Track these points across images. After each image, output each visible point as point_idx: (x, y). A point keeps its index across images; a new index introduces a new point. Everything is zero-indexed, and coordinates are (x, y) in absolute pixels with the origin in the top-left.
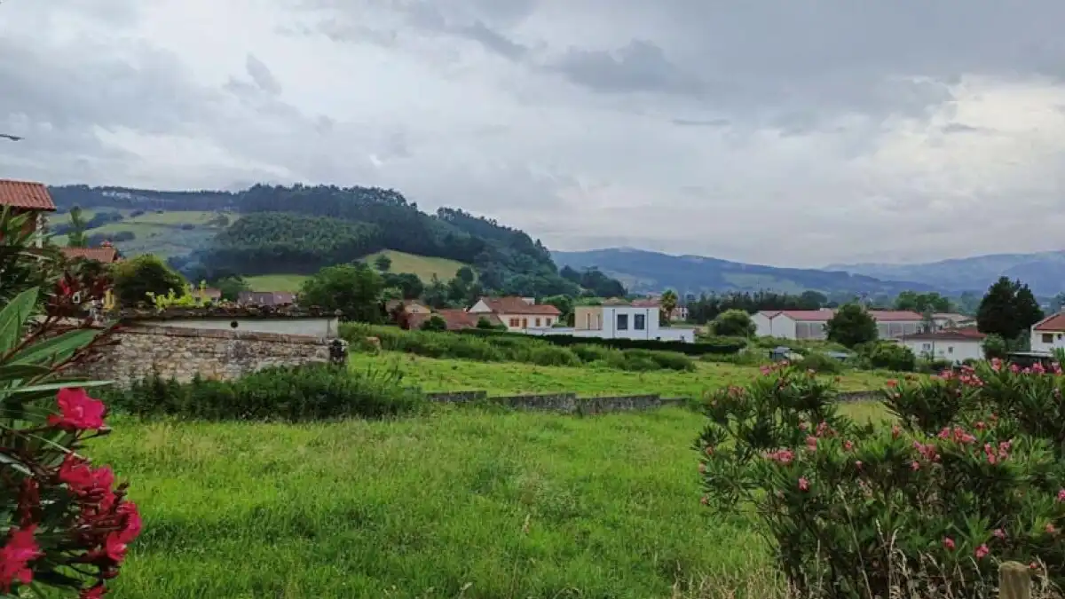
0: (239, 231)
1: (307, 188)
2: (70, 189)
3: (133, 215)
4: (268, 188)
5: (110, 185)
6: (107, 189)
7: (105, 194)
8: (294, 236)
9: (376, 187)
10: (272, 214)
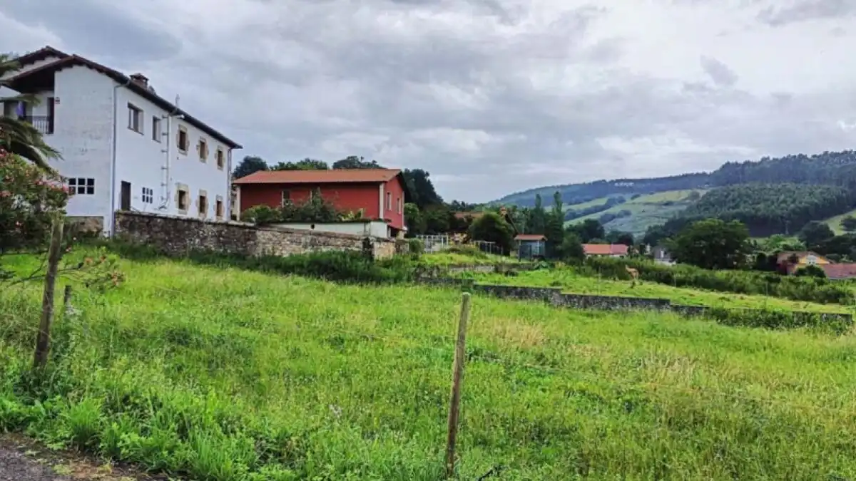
0: (707, 204)
1: (775, 160)
2: (595, 183)
3: (633, 198)
4: (737, 164)
5: (620, 178)
6: (618, 181)
7: (616, 184)
8: (753, 204)
9: (848, 149)
10: (736, 186)
